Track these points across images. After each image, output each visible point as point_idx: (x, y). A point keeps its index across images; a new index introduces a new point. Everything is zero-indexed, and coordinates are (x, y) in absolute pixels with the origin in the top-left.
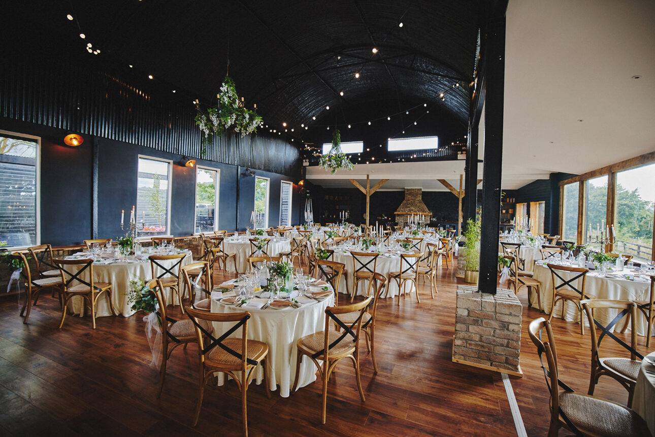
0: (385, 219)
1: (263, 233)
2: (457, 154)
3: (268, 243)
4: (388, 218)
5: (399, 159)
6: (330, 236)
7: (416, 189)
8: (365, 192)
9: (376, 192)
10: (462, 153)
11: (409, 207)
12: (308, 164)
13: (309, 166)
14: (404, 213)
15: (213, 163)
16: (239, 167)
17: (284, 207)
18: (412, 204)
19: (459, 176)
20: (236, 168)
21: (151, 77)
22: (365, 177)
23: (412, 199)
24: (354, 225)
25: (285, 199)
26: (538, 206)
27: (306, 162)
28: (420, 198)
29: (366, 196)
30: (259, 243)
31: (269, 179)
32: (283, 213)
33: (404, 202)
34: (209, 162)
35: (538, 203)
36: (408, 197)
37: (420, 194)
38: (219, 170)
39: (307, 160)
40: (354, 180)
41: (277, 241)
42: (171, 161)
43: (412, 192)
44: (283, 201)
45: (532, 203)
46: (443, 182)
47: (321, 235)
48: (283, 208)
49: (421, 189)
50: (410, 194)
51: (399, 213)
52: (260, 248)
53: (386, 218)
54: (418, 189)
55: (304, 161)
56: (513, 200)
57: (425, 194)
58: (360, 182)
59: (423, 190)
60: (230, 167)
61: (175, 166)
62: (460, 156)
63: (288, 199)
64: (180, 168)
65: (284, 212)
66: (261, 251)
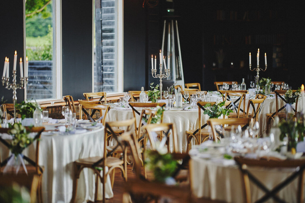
1: (35, 113)
3: (37, 137)
6: (214, 116)
17: (107, 44)
24: (285, 86)
25: (108, 24)
30: (15, 138)
32: (105, 60)
41: (68, 132)
44: (104, 28)
47: (192, 113)
48: (104, 48)
52: (17, 150)
63: (113, 23)
65: (107, 57)
66: (20, 156)
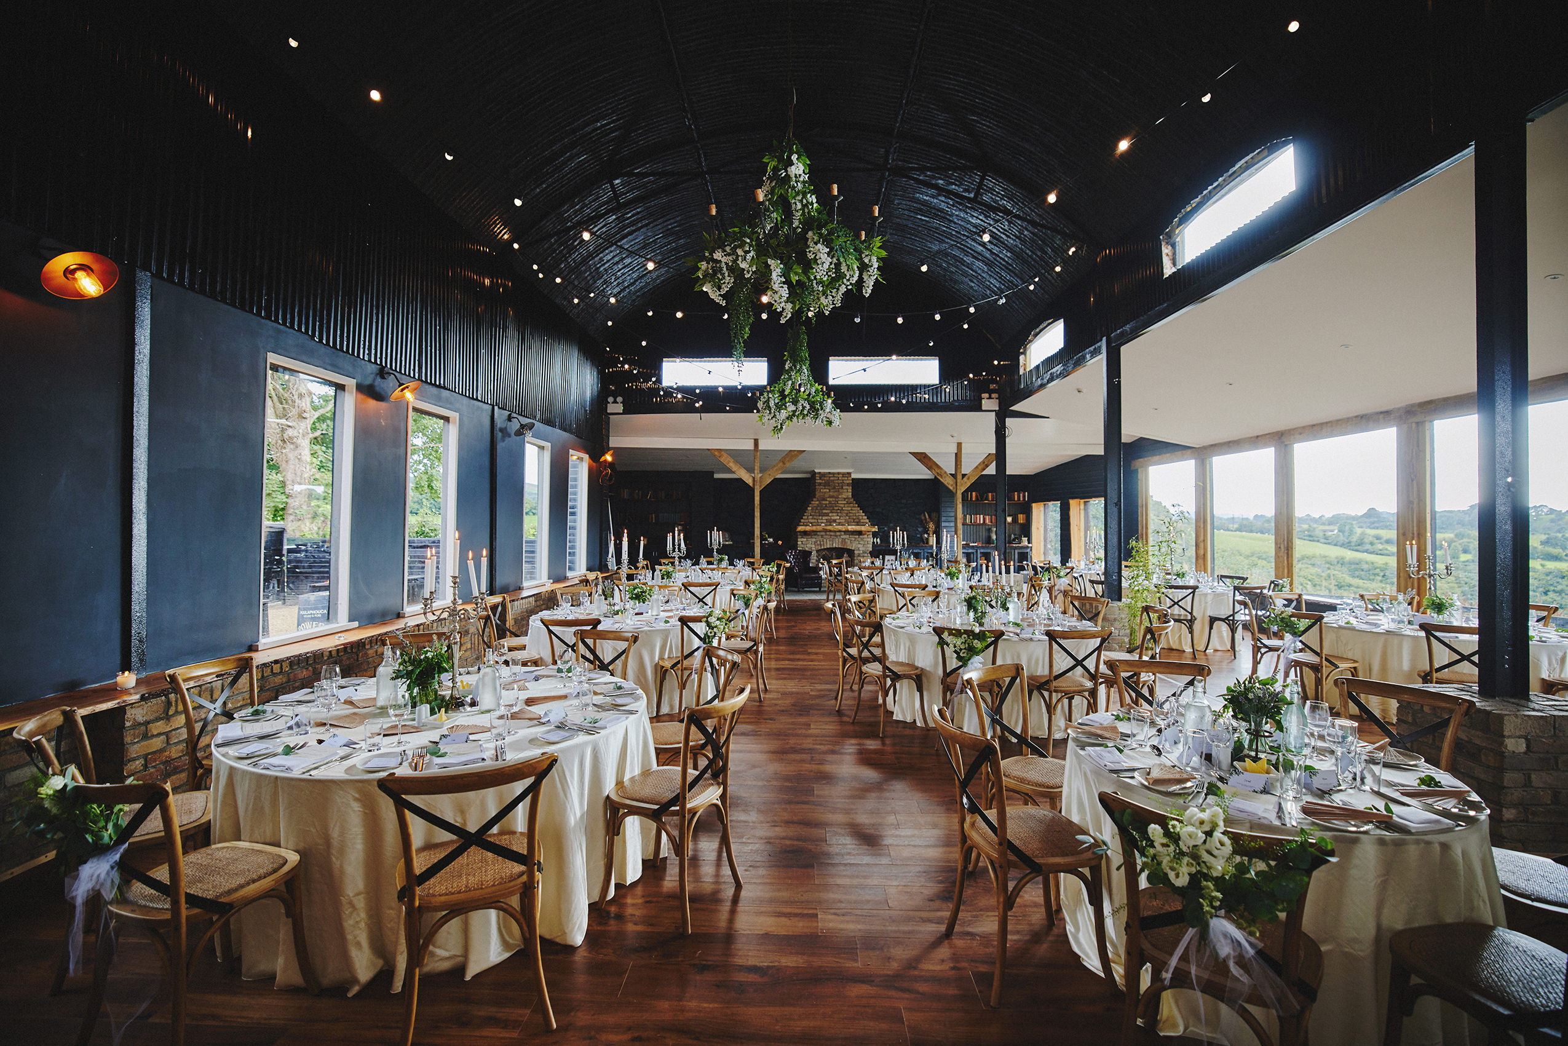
0: (770, 543)
2: (981, 399)
4: (776, 541)
5: (879, 405)
7: (839, 473)
8: (750, 482)
9: (775, 479)
10: (990, 398)
11: (827, 515)
12: (620, 408)
13: (625, 412)
14: (819, 528)
15: (445, 393)
16: (496, 408)
17: (571, 521)
18: (833, 508)
19: (956, 445)
20: (490, 413)
21: (375, 95)
22: (750, 446)
23: (831, 497)
25: (572, 499)
26: (1082, 507)
27: (615, 402)
28: (848, 493)
29: (752, 490)
31: (548, 445)
32: (569, 538)
33: (815, 503)
34: (434, 390)
35: (1082, 501)
36: (824, 491)
37: (848, 485)
38: (453, 415)
39: (620, 399)
40: (720, 450)
42: (350, 383)
43: (830, 480)
44: (570, 504)
45: (1073, 503)
46: (923, 458)
48: (570, 526)
49: (849, 474)
50: (827, 484)
51: (808, 528)
53: (771, 540)
54: (843, 474)
55: (611, 399)
56: (1024, 496)
57: (860, 486)
58: (736, 455)
59: (853, 476)
60: (478, 408)
61: (360, 396)
62: (986, 404)
63: (576, 499)
64: (372, 403)
65: (570, 535)
